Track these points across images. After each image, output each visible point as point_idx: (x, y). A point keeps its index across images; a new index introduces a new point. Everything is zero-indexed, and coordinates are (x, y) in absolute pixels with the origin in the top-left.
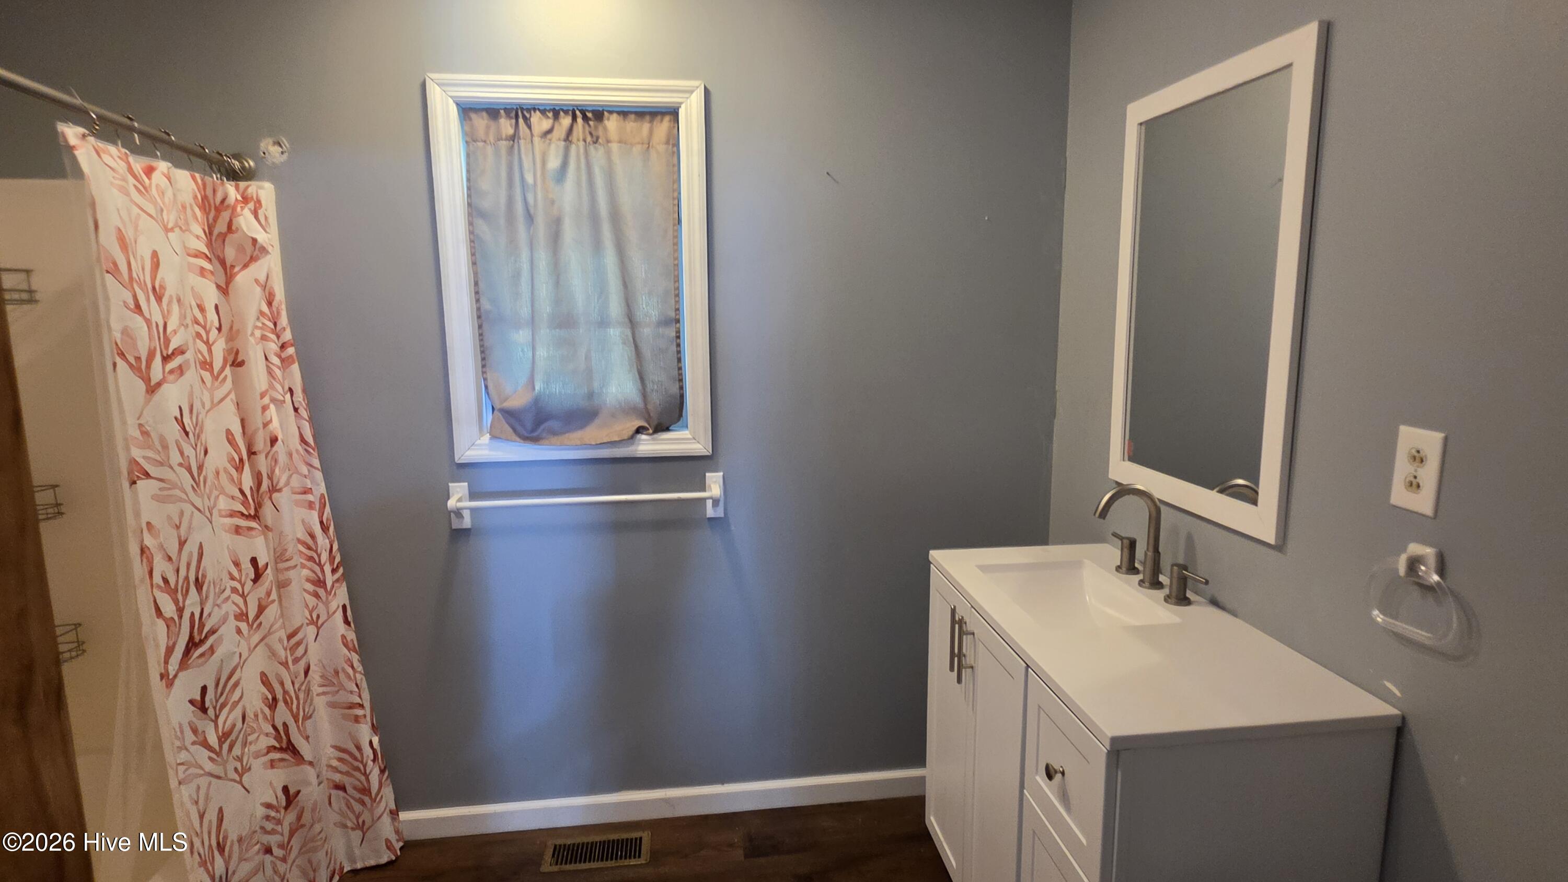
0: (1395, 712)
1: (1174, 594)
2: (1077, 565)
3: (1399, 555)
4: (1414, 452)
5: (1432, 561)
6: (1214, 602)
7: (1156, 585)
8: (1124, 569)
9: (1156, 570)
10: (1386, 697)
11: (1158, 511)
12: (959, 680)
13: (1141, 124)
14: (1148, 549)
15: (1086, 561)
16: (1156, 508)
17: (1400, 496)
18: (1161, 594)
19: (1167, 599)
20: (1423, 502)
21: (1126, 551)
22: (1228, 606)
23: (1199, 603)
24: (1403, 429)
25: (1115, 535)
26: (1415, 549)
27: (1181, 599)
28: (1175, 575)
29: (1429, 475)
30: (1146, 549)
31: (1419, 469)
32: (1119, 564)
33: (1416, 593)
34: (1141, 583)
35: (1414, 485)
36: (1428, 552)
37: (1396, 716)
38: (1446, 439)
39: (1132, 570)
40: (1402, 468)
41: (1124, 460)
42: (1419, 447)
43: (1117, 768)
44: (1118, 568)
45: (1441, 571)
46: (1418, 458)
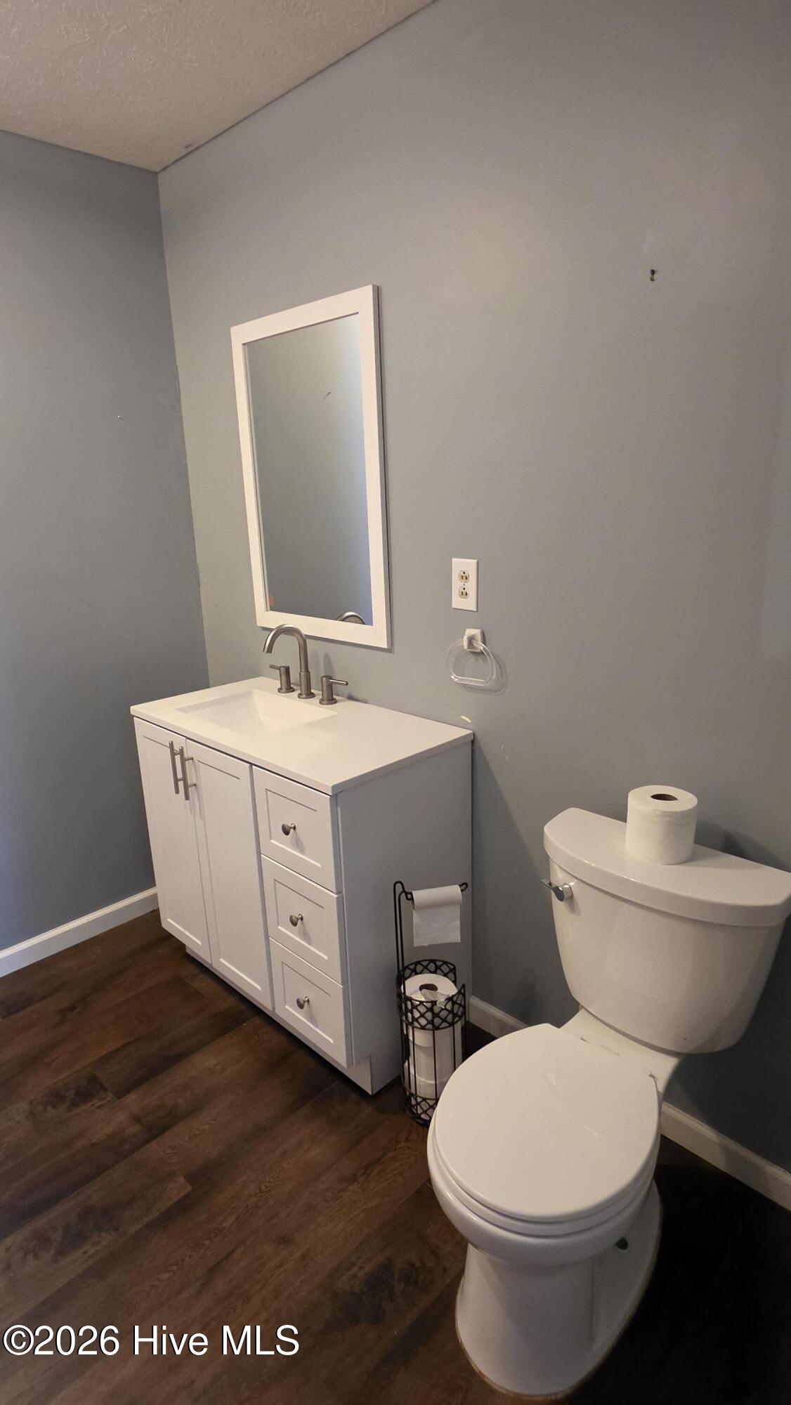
0: (471, 732)
1: (325, 698)
2: (249, 694)
3: (463, 638)
4: (462, 574)
5: (479, 638)
6: (351, 698)
7: (310, 695)
8: (284, 690)
9: (309, 686)
10: (463, 725)
11: (305, 643)
12: (187, 798)
13: (244, 344)
14: (301, 671)
15: (255, 691)
16: (303, 640)
17: (457, 603)
18: (316, 700)
19: (321, 702)
20: (470, 604)
21: (284, 678)
22: (360, 697)
23: (341, 701)
24: (454, 560)
25: (272, 667)
26: (470, 632)
27: (330, 700)
28: (325, 684)
29: (471, 586)
30: (299, 670)
31: (466, 584)
32: (280, 687)
33: (473, 658)
34: (300, 696)
35: (464, 594)
36: (476, 632)
37: (470, 734)
38: (478, 562)
39: (290, 689)
40: (456, 585)
41: (267, 610)
42: (464, 570)
43: (337, 806)
44: (280, 690)
45: (484, 642)
46: (465, 577)
